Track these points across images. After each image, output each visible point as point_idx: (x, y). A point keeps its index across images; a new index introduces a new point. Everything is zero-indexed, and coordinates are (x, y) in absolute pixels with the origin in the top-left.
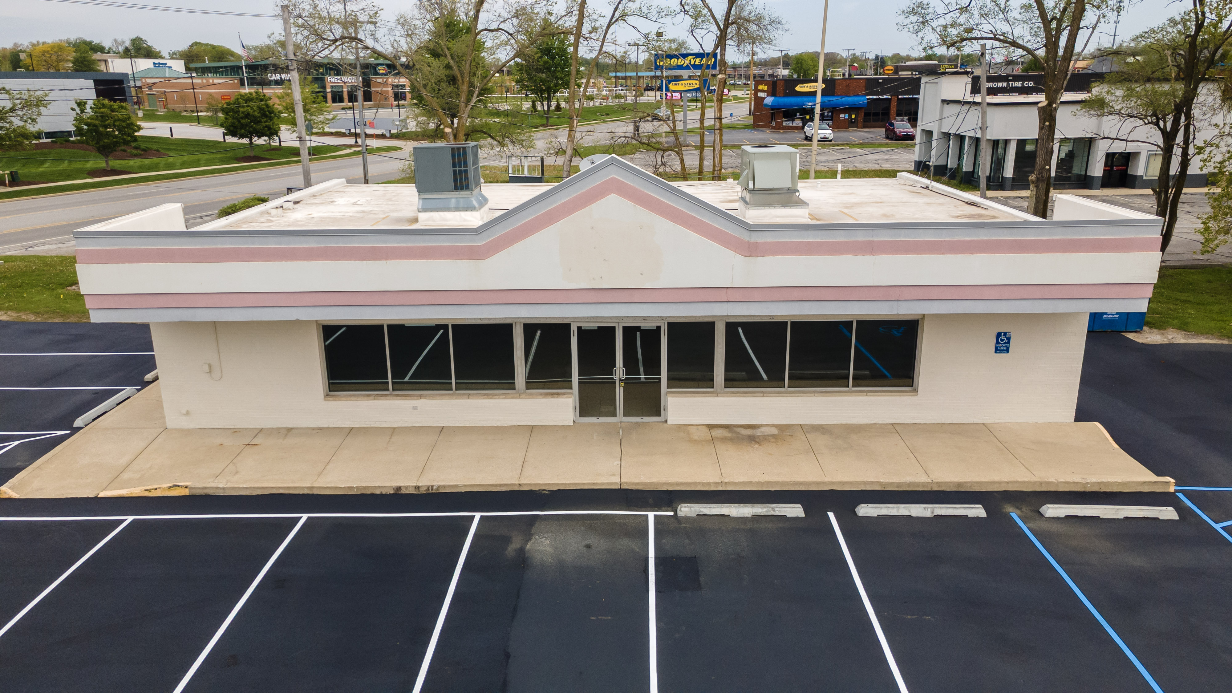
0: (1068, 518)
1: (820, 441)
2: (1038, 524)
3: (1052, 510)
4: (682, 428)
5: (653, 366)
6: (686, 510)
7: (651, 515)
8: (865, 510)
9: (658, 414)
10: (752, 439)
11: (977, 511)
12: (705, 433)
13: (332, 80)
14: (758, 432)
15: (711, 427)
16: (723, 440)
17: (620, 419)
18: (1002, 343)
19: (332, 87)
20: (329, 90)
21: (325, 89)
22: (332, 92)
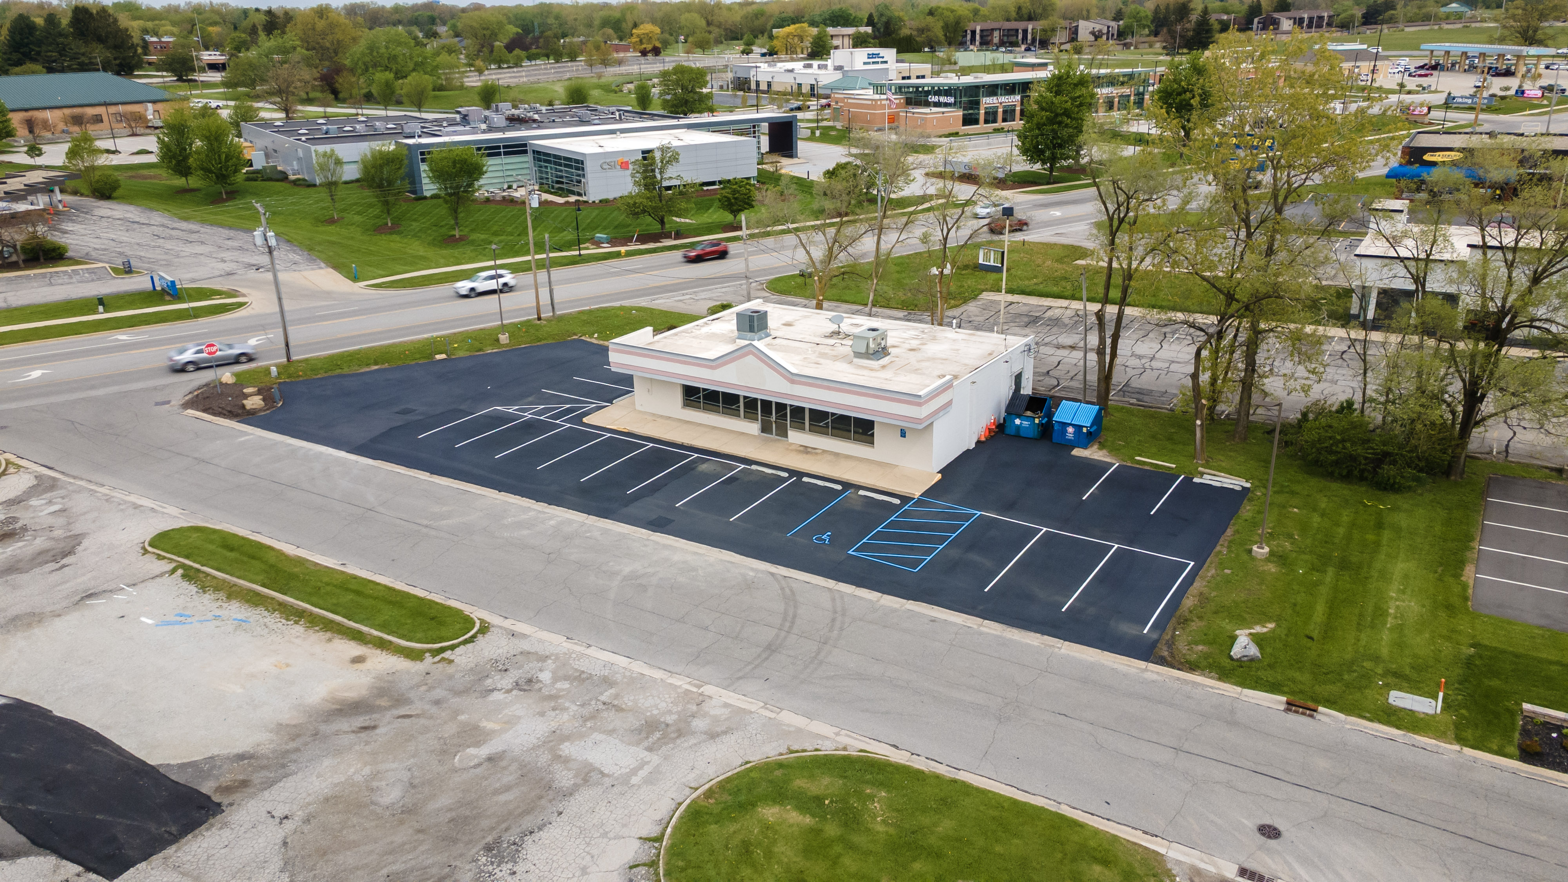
5: (785, 418)
6: (754, 467)
8: (805, 479)
11: (839, 487)
13: (987, 102)
14: (816, 452)
18: (903, 434)
19: (986, 108)
20: (982, 112)
21: (978, 109)
22: (986, 113)
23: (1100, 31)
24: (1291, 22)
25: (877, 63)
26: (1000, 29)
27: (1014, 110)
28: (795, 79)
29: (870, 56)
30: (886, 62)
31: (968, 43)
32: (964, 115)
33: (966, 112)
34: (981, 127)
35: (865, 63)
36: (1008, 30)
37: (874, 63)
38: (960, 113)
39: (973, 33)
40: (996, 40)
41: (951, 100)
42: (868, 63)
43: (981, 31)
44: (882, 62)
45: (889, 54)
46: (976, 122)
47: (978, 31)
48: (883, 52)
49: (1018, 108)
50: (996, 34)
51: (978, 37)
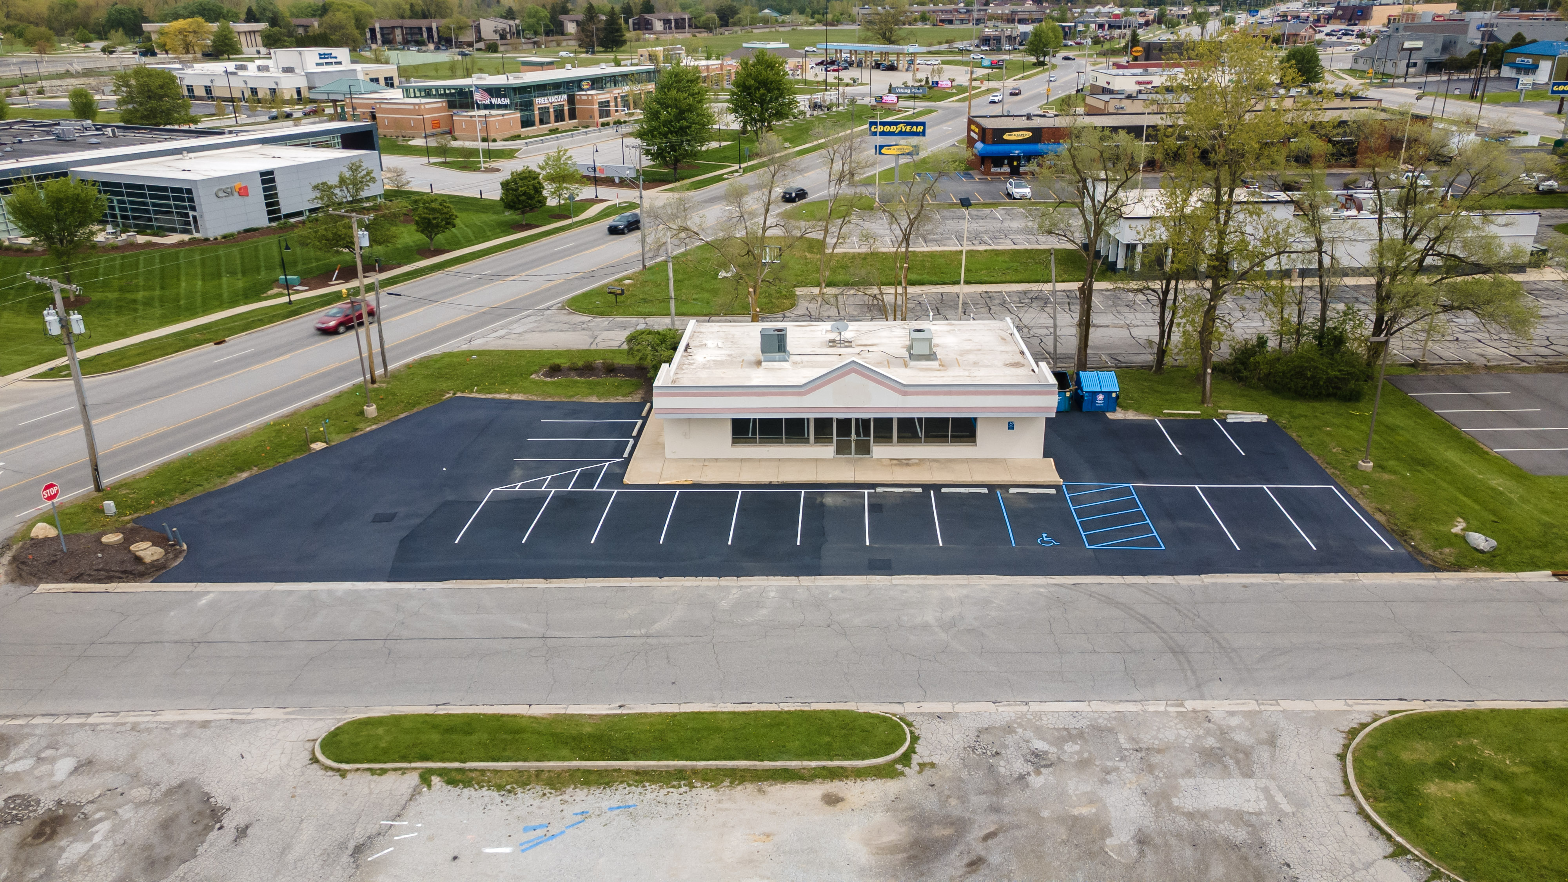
0: (1018, 493)
1: (935, 465)
2: (1006, 495)
3: (1012, 490)
4: (879, 460)
5: (867, 434)
6: (879, 490)
7: (866, 491)
8: (944, 490)
9: (869, 454)
10: (907, 465)
11: (985, 491)
12: (889, 462)
13: (541, 102)
14: (910, 462)
15: (891, 459)
16: (895, 465)
17: (853, 456)
18: (1011, 426)
19: (539, 108)
20: (537, 112)
21: (533, 111)
22: (540, 114)
23: (504, 30)
24: (662, 23)
25: (331, 63)
26: (402, 28)
27: (563, 110)
28: (246, 83)
29: (322, 56)
30: (340, 63)
31: (369, 42)
32: (521, 116)
33: (523, 113)
34: (537, 128)
35: (318, 64)
36: (411, 28)
37: (327, 64)
38: (518, 115)
39: (373, 31)
40: (399, 38)
41: (507, 101)
42: (322, 64)
43: (381, 29)
44: (336, 63)
45: (342, 54)
46: (532, 124)
47: (378, 30)
48: (335, 51)
49: (566, 108)
50: (398, 32)
51: (378, 36)
